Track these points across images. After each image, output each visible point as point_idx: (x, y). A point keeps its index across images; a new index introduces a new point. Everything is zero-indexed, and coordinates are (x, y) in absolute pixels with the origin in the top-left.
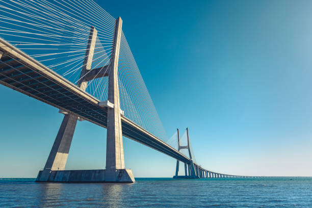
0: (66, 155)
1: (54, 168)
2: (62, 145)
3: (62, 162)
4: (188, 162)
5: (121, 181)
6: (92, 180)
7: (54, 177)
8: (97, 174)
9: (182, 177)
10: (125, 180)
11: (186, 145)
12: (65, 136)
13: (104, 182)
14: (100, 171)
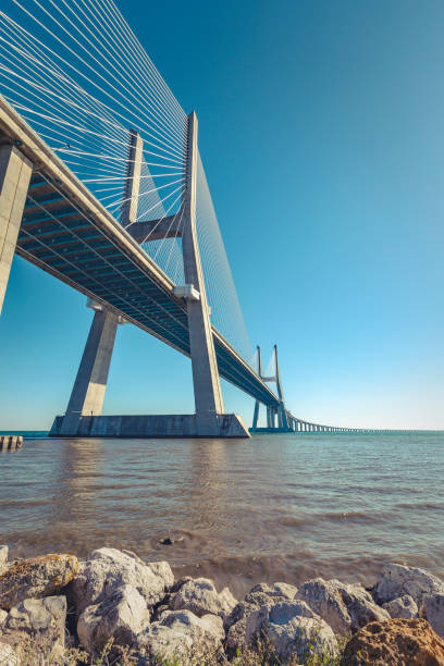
0: (103, 388)
1: (86, 412)
2: (96, 370)
3: (98, 402)
4: (274, 405)
5: (229, 434)
6: (169, 433)
7: (90, 428)
8: (178, 423)
9: (262, 430)
10: (235, 433)
11: (273, 374)
12: (100, 353)
13: (196, 437)
14: (183, 417)
